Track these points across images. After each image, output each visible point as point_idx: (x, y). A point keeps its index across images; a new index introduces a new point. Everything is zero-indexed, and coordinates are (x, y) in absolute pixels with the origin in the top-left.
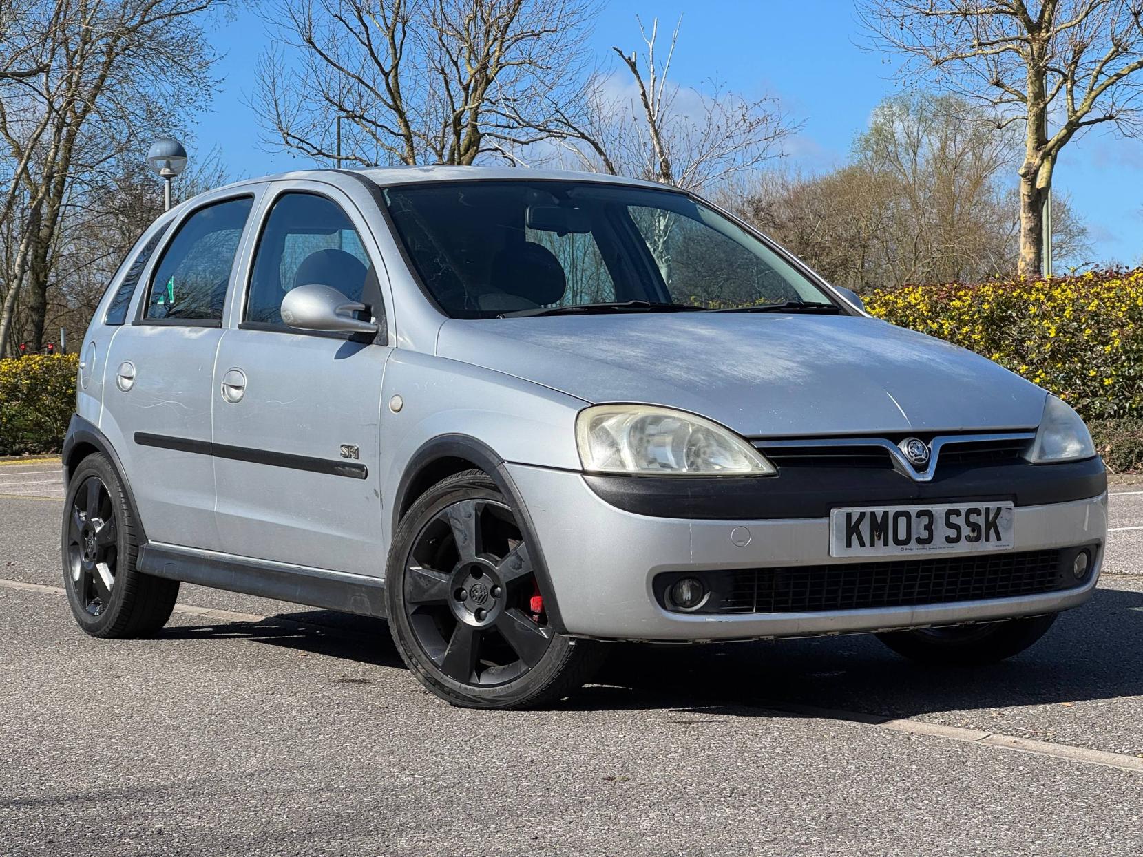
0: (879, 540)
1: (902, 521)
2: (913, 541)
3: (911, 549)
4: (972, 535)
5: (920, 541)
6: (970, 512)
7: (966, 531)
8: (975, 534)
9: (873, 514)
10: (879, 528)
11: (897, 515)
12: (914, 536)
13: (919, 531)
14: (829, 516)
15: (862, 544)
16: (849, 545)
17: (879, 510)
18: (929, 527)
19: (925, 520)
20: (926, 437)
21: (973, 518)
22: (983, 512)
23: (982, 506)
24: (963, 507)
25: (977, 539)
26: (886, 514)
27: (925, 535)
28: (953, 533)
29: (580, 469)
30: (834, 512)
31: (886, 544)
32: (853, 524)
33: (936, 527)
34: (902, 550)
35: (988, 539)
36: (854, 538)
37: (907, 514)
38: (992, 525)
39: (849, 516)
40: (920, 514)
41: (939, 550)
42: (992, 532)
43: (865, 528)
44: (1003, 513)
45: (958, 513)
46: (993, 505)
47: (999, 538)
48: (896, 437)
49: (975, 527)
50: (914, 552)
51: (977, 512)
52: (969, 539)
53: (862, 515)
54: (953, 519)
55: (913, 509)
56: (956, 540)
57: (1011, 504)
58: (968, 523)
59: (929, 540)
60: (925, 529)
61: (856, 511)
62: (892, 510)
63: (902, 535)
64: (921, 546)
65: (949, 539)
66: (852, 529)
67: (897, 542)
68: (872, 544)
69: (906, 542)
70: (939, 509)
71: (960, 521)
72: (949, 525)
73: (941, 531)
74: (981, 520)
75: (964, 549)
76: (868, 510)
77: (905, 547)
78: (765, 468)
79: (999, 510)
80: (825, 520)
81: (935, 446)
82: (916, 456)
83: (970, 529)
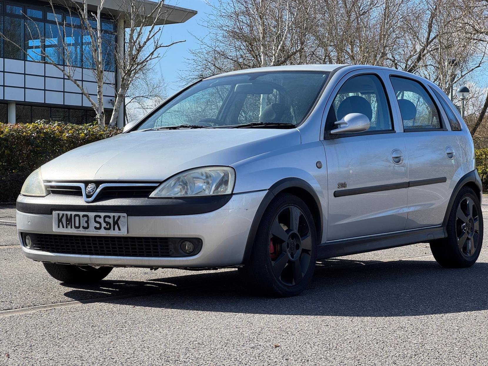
0: (69, 225)
1: (77, 218)
2: (81, 227)
3: (81, 231)
4: (106, 227)
5: (84, 228)
6: (105, 217)
7: (104, 225)
8: (108, 227)
9: (67, 215)
10: (69, 221)
11: (75, 215)
12: (81, 225)
15: (63, 227)
16: (59, 227)
17: (69, 213)
18: (87, 222)
19: (86, 219)
21: (107, 219)
22: (112, 217)
23: (112, 214)
24: (103, 214)
25: (109, 229)
26: (71, 215)
27: (86, 225)
28: (98, 225)
30: (54, 212)
31: (71, 228)
32: (60, 218)
33: (90, 222)
34: (77, 231)
35: (114, 229)
36: (61, 224)
37: (79, 216)
38: (116, 223)
39: (59, 214)
40: (84, 216)
41: (92, 232)
42: (116, 226)
43: (64, 220)
44: (121, 219)
45: (100, 217)
46: (117, 215)
47: (119, 229)
49: (108, 223)
50: (81, 232)
51: (109, 217)
53: (63, 214)
54: (98, 219)
55: (82, 214)
56: (100, 228)
57: (125, 215)
58: (105, 222)
59: (87, 228)
61: (61, 213)
62: (73, 213)
63: (77, 225)
64: (84, 230)
65: (96, 228)
66: (60, 220)
67: (76, 227)
68: (67, 227)
69: (79, 227)
70: (92, 215)
71: (101, 220)
73: (92, 224)
74: (111, 221)
75: (102, 233)
76: (65, 213)
77: (78, 229)
79: (119, 217)
80: (51, 215)
81: (101, 186)
83: (106, 224)
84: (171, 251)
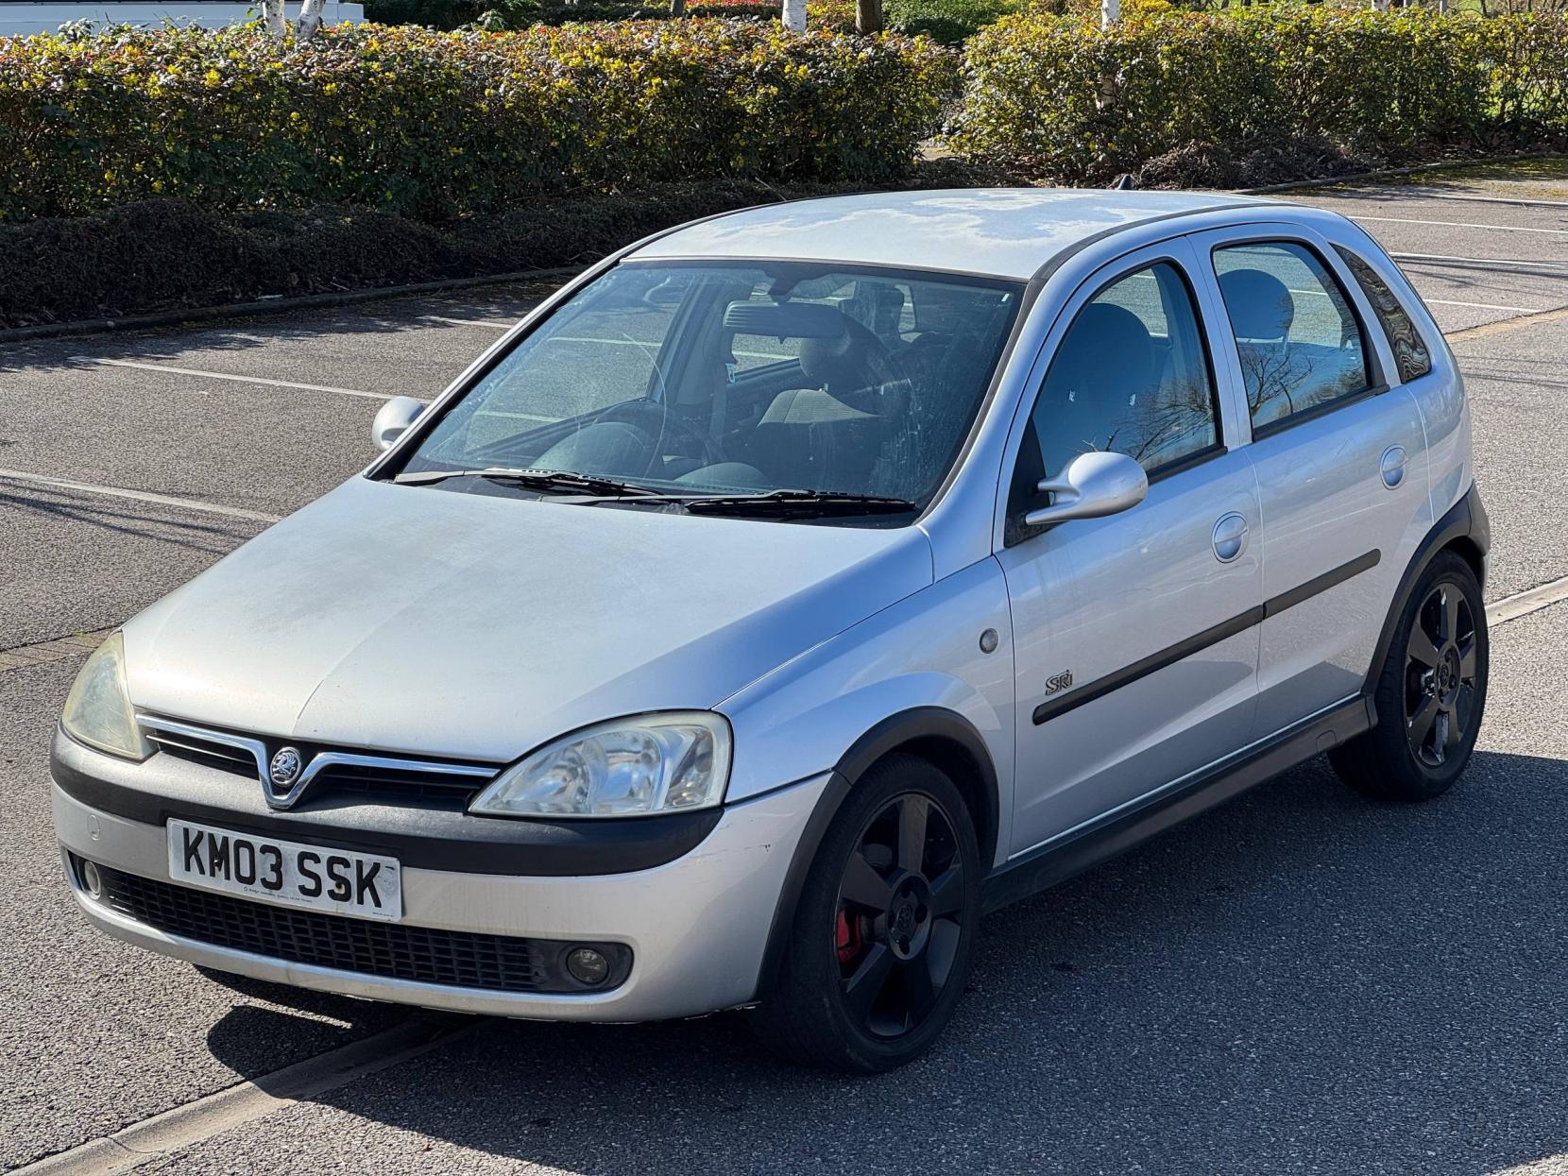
0: (220, 870)
1: (244, 853)
2: (258, 882)
3: (256, 891)
4: (337, 891)
5: (266, 884)
6: (332, 861)
7: (328, 884)
8: (342, 891)
9: (211, 836)
10: (219, 856)
11: (239, 843)
12: (259, 876)
13: (264, 868)
14: (167, 826)
15: (202, 872)
16: (188, 868)
17: (219, 832)
18: (277, 868)
19: (272, 859)
21: (338, 869)
22: (354, 865)
23: (353, 856)
24: (324, 853)
25: (346, 897)
26: (226, 839)
27: (272, 878)
28: (311, 884)
30: (171, 822)
31: (228, 877)
32: (191, 843)
33: (286, 870)
34: (246, 889)
35: (361, 901)
36: (193, 861)
37: (251, 846)
38: (366, 882)
39: (186, 831)
40: (265, 849)
41: (288, 898)
42: (367, 892)
43: (204, 852)
44: (382, 872)
45: (316, 859)
46: (369, 859)
47: (378, 904)
49: (341, 881)
50: (257, 894)
51: (346, 863)
52: (332, 895)
53: (201, 834)
54: (309, 864)
55: (258, 841)
56: (316, 892)
57: (395, 862)
58: (331, 875)
59: (277, 886)
60: (272, 870)
61: (194, 827)
62: (233, 836)
63: (246, 872)
64: (267, 890)
65: (304, 890)
66: (190, 850)
67: (241, 879)
68: (213, 874)
69: (250, 880)
70: (291, 849)
71: (321, 870)
73: (294, 878)
74: (351, 875)
75: (324, 905)
76: (207, 829)
77: (249, 887)
79: (376, 867)
80: (163, 830)
83: (334, 882)
84: (537, 974)
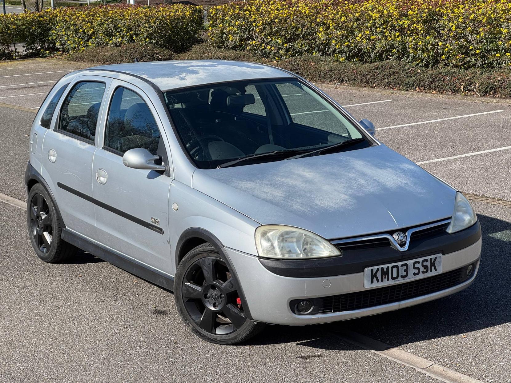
0: (385, 278)
1: (395, 270)
2: (400, 277)
3: (399, 281)
4: (424, 270)
5: (402, 277)
6: (423, 261)
7: (422, 269)
8: (426, 270)
9: (382, 269)
10: (385, 274)
11: (393, 267)
12: (400, 275)
13: (402, 272)
14: (364, 271)
15: (378, 281)
16: (372, 282)
17: (385, 266)
18: (406, 271)
19: (405, 268)
20: (404, 230)
21: (425, 263)
22: (429, 260)
23: (428, 258)
24: (420, 260)
25: (427, 272)
26: (388, 268)
27: (404, 274)
28: (416, 271)
29: (258, 255)
30: (366, 269)
31: (388, 280)
32: (374, 273)
33: (409, 270)
34: (395, 281)
35: (431, 271)
36: (375, 279)
37: (397, 266)
38: (433, 264)
39: (372, 270)
40: (402, 266)
41: (411, 278)
42: (433, 268)
43: (379, 275)
44: (438, 259)
45: (418, 262)
46: (433, 257)
47: (436, 270)
48: (391, 233)
49: (425, 267)
51: (427, 260)
52: (423, 272)
53: (378, 269)
54: (416, 265)
55: (399, 264)
56: (418, 274)
57: (441, 255)
58: (423, 266)
59: (406, 276)
61: (375, 268)
62: (390, 265)
63: (395, 275)
64: (403, 279)
65: (415, 274)
66: (374, 276)
67: (393, 278)
68: (382, 281)
69: (397, 278)
70: (410, 262)
71: (419, 266)
72: (415, 268)
73: (412, 271)
74: (428, 264)
75: (421, 276)
76: (380, 267)
77: (396, 280)
78: (336, 252)
79: (436, 258)
80: (362, 273)
81: (408, 234)
82: (400, 240)
83: (423, 268)
84: (462, 277)
